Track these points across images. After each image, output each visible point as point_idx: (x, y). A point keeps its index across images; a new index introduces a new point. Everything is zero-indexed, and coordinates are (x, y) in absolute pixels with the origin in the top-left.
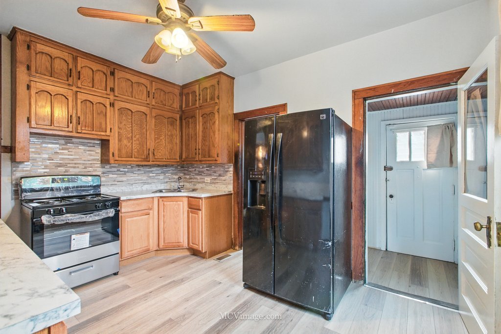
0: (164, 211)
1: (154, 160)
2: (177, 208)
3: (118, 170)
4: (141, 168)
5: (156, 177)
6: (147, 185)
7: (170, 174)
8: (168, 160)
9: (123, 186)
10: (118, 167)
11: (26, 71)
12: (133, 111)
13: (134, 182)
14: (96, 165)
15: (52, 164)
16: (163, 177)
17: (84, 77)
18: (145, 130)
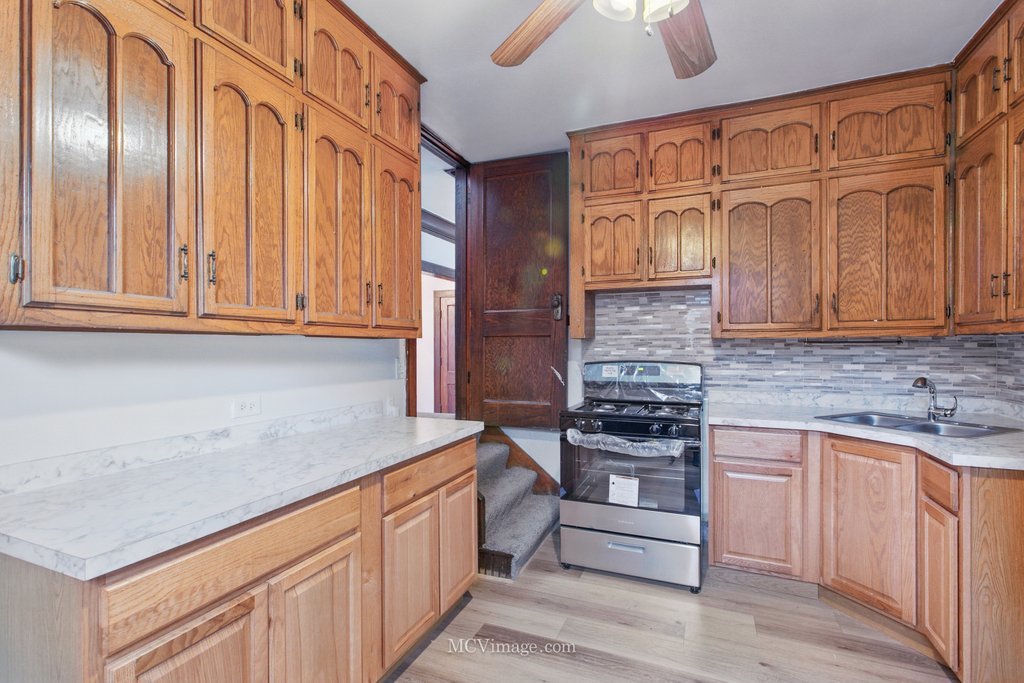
0: (837, 479)
1: (836, 325)
2: (878, 479)
3: (750, 354)
4: (817, 350)
5: (867, 375)
6: (834, 395)
7: (927, 368)
8: (890, 324)
9: (761, 392)
10: (750, 346)
11: (579, 191)
12: (769, 204)
13: (792, 384)
14: (703, 342)
15: (629, 342)
16: (895, 375)
17: (662, 167)
18: (805, 246)
